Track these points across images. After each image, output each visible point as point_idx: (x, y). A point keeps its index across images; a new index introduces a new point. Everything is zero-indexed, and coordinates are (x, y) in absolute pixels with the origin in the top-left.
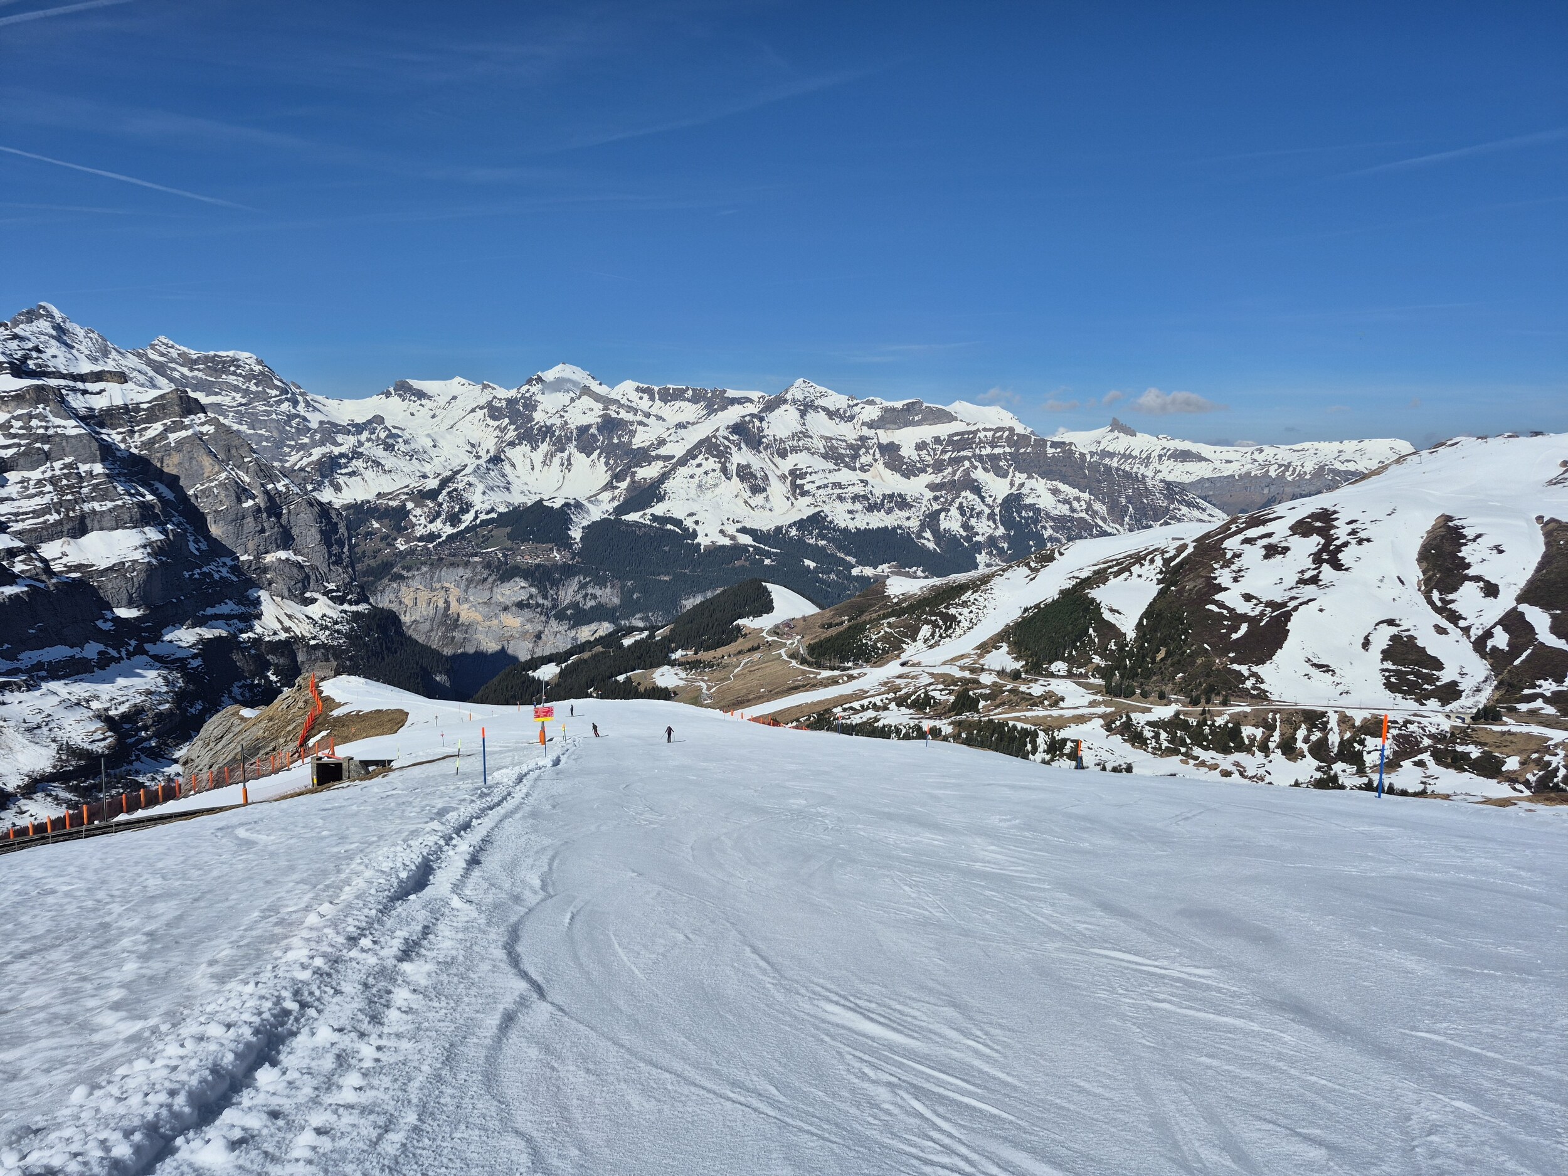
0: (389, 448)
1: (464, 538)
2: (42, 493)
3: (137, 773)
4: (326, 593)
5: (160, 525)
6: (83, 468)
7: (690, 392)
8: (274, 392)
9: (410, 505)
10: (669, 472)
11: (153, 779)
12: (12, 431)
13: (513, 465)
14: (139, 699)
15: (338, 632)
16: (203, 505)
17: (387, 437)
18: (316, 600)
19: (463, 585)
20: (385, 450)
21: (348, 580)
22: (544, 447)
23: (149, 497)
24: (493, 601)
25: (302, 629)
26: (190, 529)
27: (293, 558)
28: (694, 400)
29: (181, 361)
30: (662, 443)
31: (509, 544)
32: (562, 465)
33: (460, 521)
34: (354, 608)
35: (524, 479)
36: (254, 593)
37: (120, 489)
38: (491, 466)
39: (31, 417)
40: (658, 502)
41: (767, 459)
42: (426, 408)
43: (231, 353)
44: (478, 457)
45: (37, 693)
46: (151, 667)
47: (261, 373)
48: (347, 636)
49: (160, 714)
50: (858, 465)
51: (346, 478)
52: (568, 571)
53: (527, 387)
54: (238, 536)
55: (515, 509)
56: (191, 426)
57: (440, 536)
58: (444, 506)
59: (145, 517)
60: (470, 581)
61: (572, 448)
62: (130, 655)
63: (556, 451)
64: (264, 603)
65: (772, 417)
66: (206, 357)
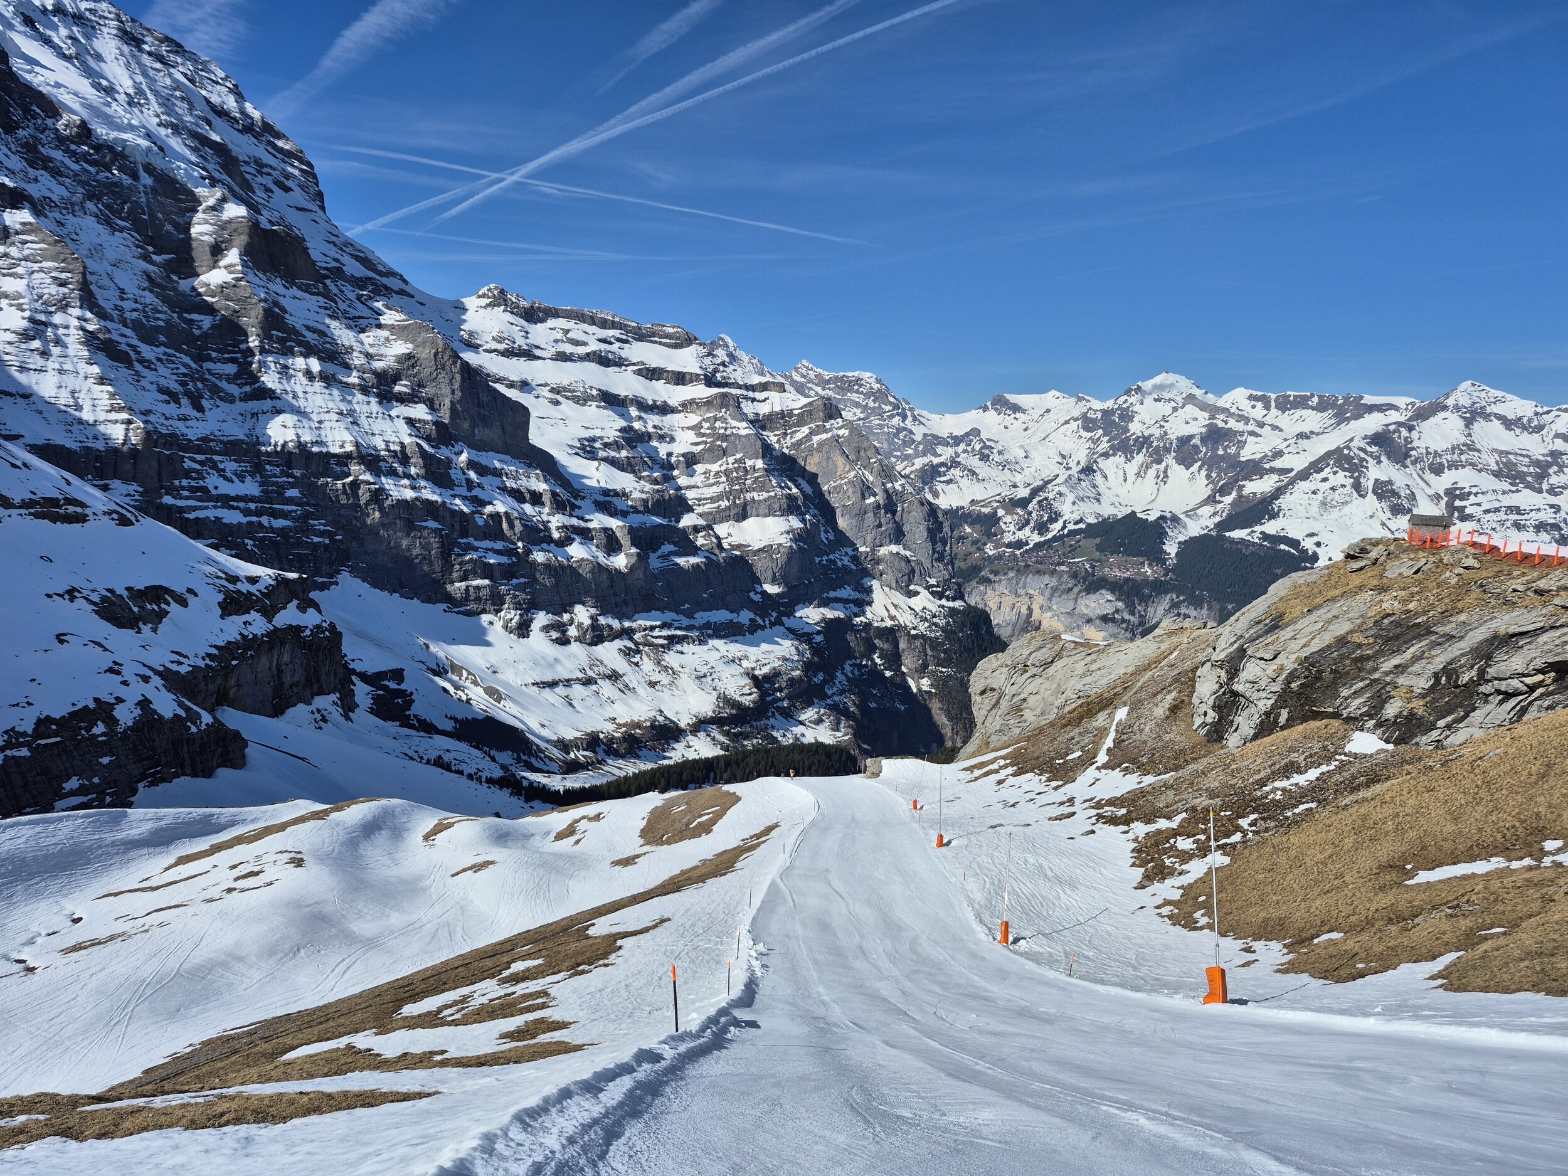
0: (984, 458)
1: (1050, 547)
2: (718, 483)
3: (773, 727)
4: (928, 587)
5: (801, 515)
6: (749, 463)
7: (1316, 399)
8: (888, 408)
9: (1001, 512)
10: (1286, 487)
11: (784, 736)
12: (702, 431)
13: (1105, 477)
14: (777, 664)
15: (936, 625)
16: (835, 500)
17: (982, 448)
18: (919, 593)
19: (1047, 594)
20: (981, 460)
21: (947, 577)
22: (1140, 458)
23: (795, 490)
24: (1076, 612)
25: (905, 618)
26: (822, 521)
27: (903, 552)
28: (1321, 408)
29: (816, 381)
30: (1278, 454)
31: (1097, 555)
32: (1158, 477)
33: (1048, 530)
34: (951, 604)
35: (1115, 490)
36: (867, 582)
37: (774, 482)
38: (1083, 476)
39: (716, 419)
40: (1269, 519)
41: (1415, 476)
42: (1020, 421)
43: (856, 374)
44: (1069, 469)
45: (705, 648)
46: (787, 638)
47: (879, 390)
48: (944, 630)
49: (792, 679)
50: (1545, 486)
51: (943, 486)
52: (1159, 588)
53: (1126, 397)
54: (860, 528)
55: (1104, 520)
56: (831, 430)
57: (1027, 544)
58: (1034, 515)
59: (791, 507)
60: (1054, 590)
61: (1170, 460)
62: (772, 625)
63: (1152, 462)
64: (875, 592)
65: (1426, 426)
66: (836, 377)
